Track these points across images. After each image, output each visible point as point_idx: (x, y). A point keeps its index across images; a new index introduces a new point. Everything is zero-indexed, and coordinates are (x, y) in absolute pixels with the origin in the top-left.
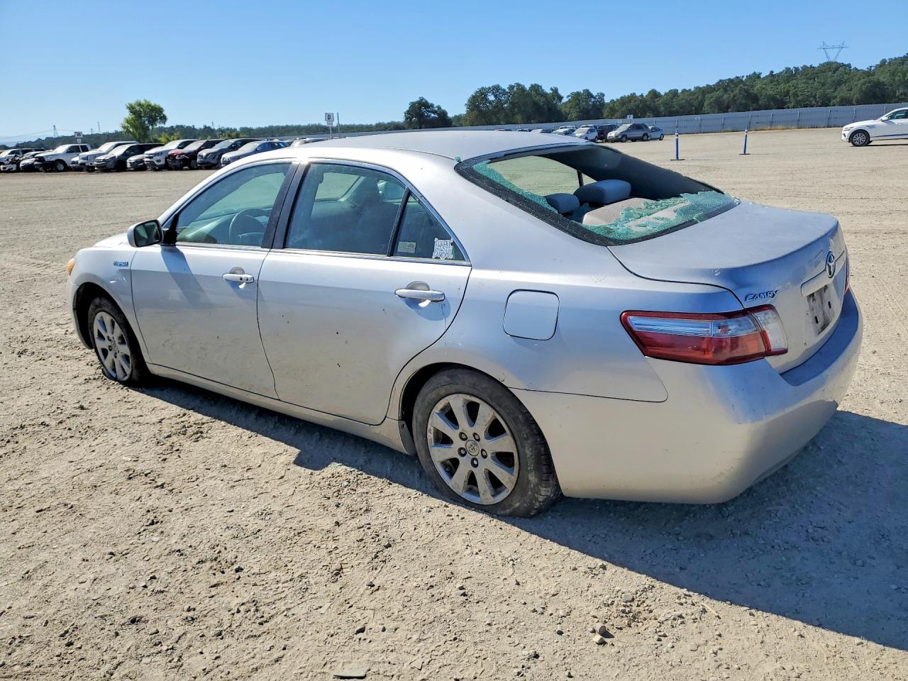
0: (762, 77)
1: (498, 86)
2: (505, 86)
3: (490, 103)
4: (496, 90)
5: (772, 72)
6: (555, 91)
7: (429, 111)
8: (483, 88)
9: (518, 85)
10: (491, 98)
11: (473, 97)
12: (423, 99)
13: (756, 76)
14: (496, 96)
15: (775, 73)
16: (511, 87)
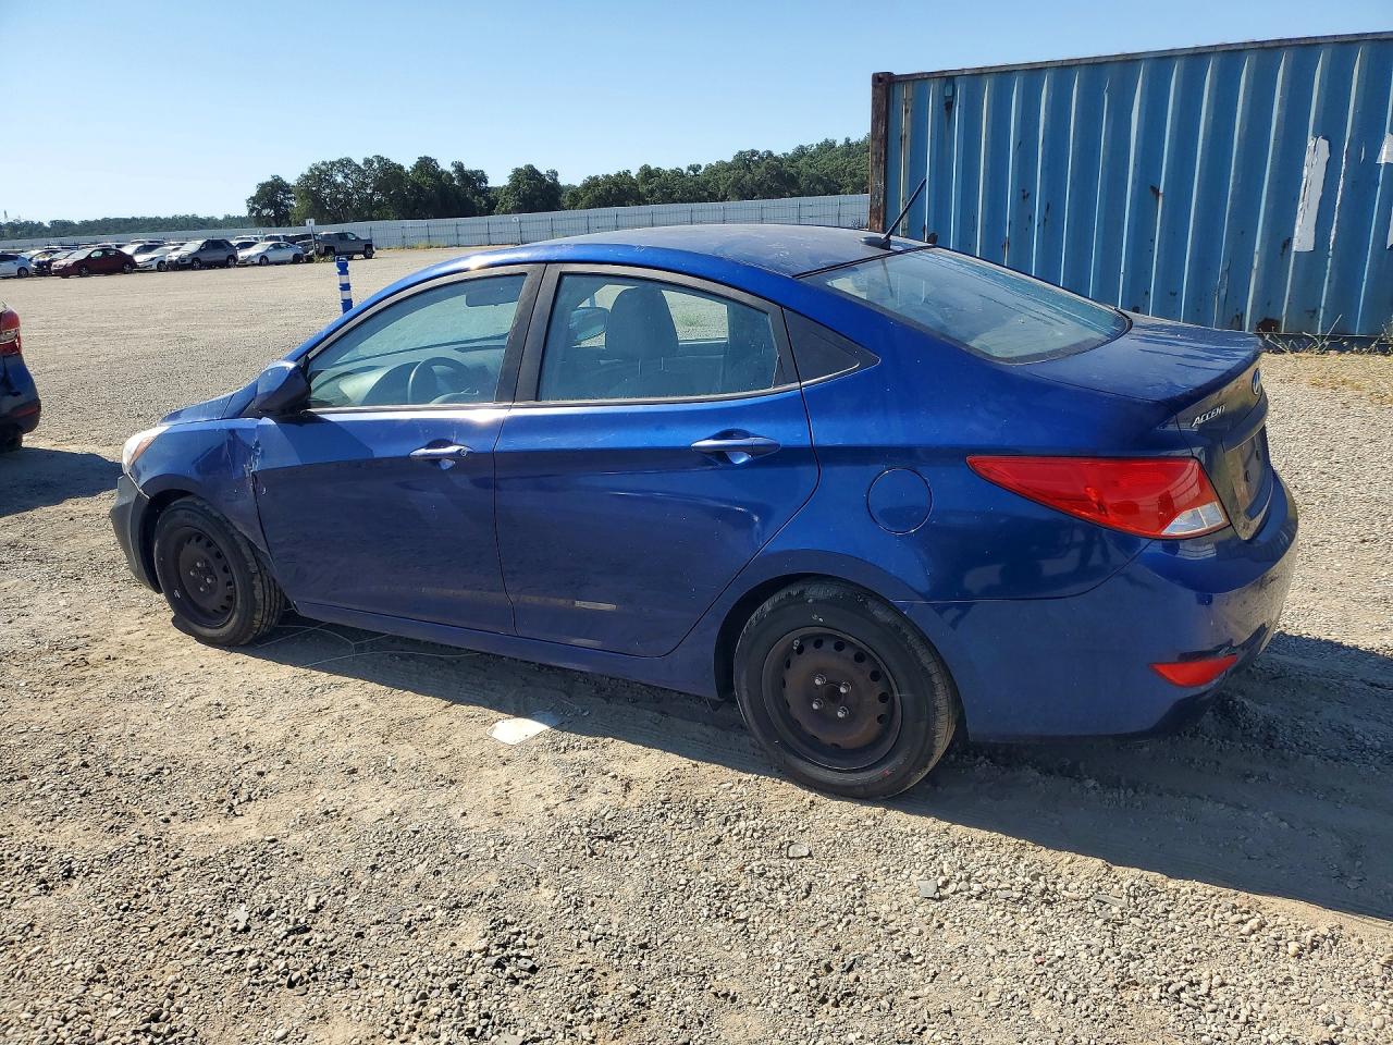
0: (838, 145)
1: (349, 161)
2: (359, 161)
3: (336, 186)
4: (345, 164)
5: (847, 140)
6: (459, 167)
7: (291, 198)
8: (324, 163)
9: (380, 159)
10: (340, 179)
11: (307, 178)
12: (279, 178)
13: (828, 146)
14: (346, 176)
15: (853, 140)
16: (368, 162)
